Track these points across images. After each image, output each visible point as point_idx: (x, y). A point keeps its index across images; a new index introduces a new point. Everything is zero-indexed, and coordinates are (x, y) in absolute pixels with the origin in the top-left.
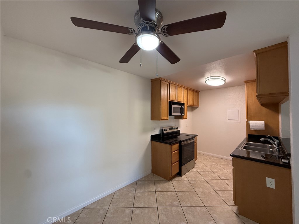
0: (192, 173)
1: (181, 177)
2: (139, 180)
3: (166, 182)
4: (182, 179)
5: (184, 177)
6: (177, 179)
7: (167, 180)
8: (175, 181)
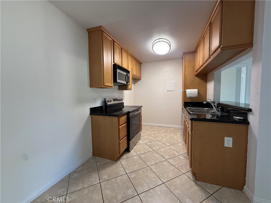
0: (140, 146)
1: (129, 153)
2: (74, 172)
3: (113, 164)
4: (131, 155)
5: (132, 152)
6: (125, 156)
7: (114, 161)
8: (124, 160)
